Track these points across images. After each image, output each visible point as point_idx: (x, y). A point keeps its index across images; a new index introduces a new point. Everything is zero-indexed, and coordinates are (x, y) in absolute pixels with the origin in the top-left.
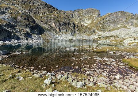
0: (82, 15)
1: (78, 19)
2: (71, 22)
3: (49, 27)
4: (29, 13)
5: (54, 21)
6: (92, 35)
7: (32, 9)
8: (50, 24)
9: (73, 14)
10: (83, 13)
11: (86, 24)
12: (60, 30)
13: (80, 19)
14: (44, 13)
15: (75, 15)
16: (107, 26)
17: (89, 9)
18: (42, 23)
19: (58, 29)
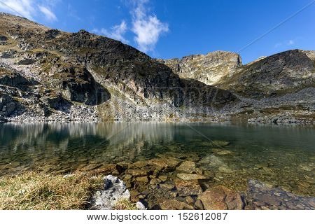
0: (199, 65)
1: (192, 73)
2: (174, 77)
3: (121, 89)
4: (86, 62)
5: (133, 75)
6: (227, 105)
7: (92, 55)
8: (124, 81)
9: (181, 65)
10: (201, 61)
11: (210, 82)
12: (146, 96)
13: (196, 74)
14: (116, 61)
15: (184, 66)
16: (264, 85)
17: (214, 53)
18: (107, 80)
19: (141, 92)
